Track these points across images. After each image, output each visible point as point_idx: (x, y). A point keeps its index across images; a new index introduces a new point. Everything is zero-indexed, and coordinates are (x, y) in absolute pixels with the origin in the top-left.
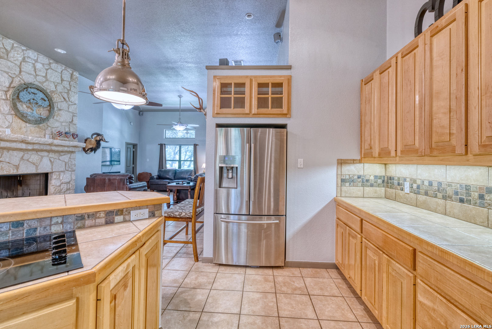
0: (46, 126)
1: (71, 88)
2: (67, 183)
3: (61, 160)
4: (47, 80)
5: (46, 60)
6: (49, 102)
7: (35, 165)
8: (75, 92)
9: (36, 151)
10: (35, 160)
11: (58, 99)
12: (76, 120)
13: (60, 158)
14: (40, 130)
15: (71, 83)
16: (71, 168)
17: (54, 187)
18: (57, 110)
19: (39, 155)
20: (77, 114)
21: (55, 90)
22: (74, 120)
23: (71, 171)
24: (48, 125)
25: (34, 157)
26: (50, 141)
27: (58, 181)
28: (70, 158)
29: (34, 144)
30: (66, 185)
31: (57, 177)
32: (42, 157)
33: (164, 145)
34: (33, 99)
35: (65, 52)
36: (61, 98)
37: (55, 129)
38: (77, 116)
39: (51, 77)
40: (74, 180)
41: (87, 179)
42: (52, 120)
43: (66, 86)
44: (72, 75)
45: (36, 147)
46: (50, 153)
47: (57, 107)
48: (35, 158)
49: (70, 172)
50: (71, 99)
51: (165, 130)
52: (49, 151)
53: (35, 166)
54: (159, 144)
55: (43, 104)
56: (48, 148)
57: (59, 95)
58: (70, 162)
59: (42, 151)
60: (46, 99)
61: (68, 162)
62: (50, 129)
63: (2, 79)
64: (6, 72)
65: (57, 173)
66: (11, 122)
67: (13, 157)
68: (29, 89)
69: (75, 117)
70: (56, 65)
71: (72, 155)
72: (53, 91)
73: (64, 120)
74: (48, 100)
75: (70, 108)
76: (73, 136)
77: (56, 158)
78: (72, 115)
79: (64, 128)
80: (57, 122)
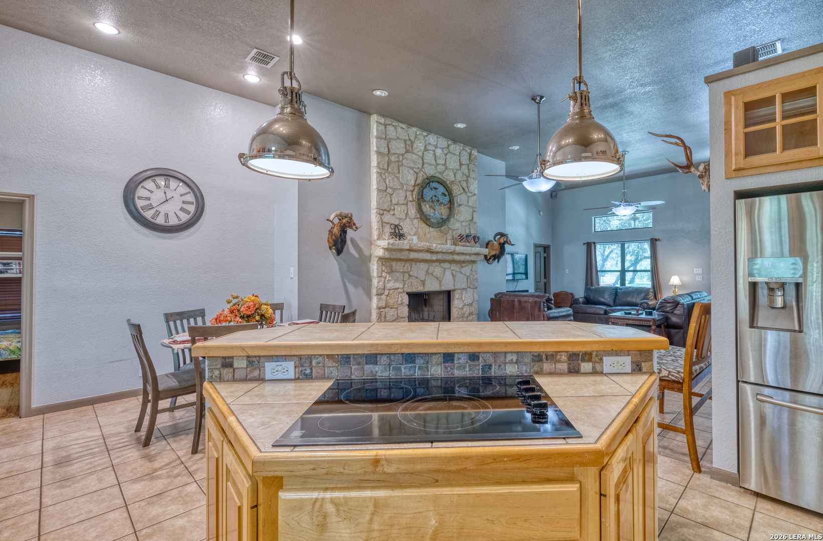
0: (447, 229)
1: (470, 173)
2: (470, 305)
3: (462, 273)
4: (446, 168)
5: (443, 142)
6: (450, 197)
8: (474, 178)
9: (440, 263)
10: (438, 273)
11: (457, 191)
12: (476, 218)
13: (462, 270)
14: (442, 235)
15: (469, 167)
16: (473, 284)
17: (457, 310)
18: (457, 206)
19: (442, 267)
20: (476, 208)
21: (454, 179)
22: (474, 217)
23: (473, 288)
24: (449, 228)
25: (437, 270)
26: (453, 248)
27: (460, 302)
28: (471, 270)
29: (437, 253)
30: (468, 307)
31: (459, 296)
32: (445, 269)
33: (593, 245)
34: (435, 196)
35: (465, 126)
36: (460, 189)
37: (456, 231)
38: (477, 212)
39: (450, 163)
40: (476, 301)
41: (492, 299)
42: (452, 221)
43: (465, 172)
44: (470, 154)
45: (440, 257)
47: (457, 203)
49: (472, 290)
50: (470, 189)
51: (593, 217)
52: (452, 262)
53: (438, 281)
54: (584, 244)
55: (444, 201)
56: (450, 257)
57: (458, 186)
58: (471, 276)
59: (444, 261)
60: (446, 193)
62: (451, 232)
63: (409, 178)
64: (412, 168)
65: (460, 291)
66: (417, 228)
67: (420, 270)
68: (431, 184)
69: (475, 213)
70: (454, 147)
71: (474, 265)
72: (452, 183)
73: (464, 218)
74: (448, 194)
75: (470, 202)
76: (475, 240)
77: (457, 271)
78: (471, 210)
79: (464, 230)
80: (457, 222)
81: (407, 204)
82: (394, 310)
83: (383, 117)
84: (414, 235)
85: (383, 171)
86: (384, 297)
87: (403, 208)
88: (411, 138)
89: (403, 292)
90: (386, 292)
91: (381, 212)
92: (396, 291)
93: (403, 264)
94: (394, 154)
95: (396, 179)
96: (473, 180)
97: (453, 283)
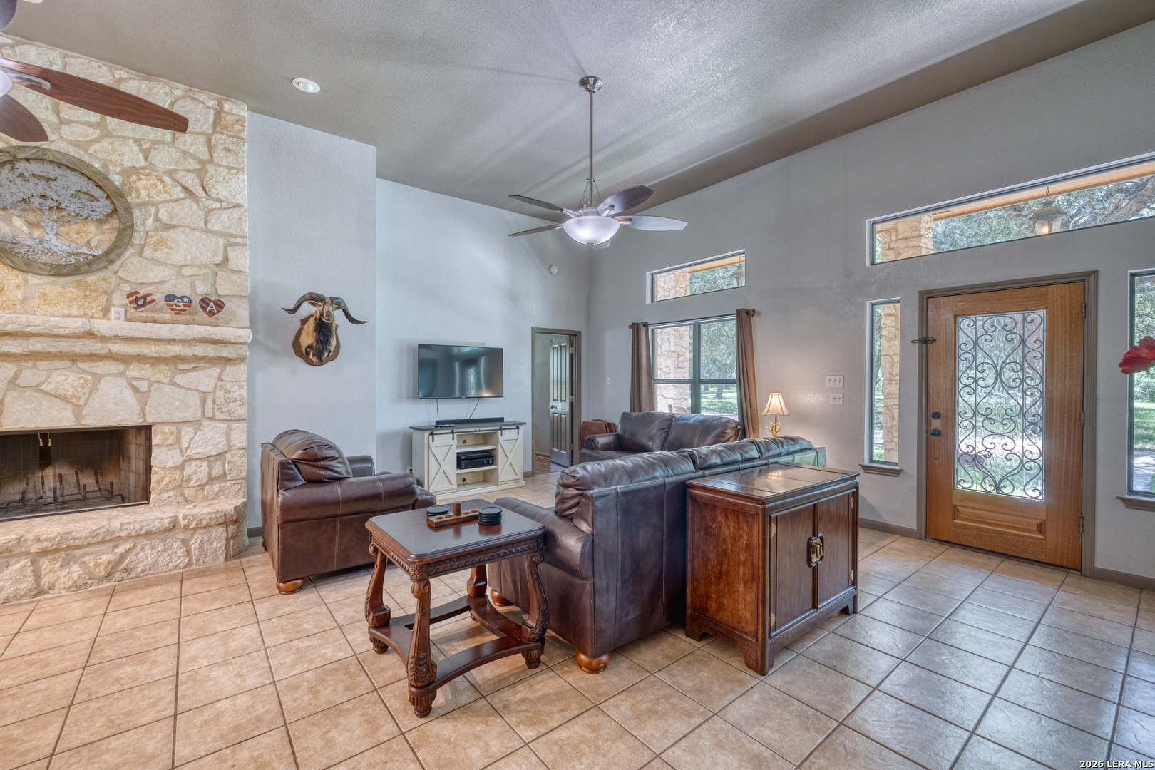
0: (114, 280)
1: (215, 155)
2: (213, 459)
3: (181, 387)
5: (93, 70)
6: (112, 203)
7: (70, 402)
8: (230, 168)
9: (74, 361)
10: (68, 387)
11: (153, 192)
12: (240, 259)
13: (178, 379)
14: (88, 293)
15: (213, 140)
16: (225, 410)
18: (156, 229)
19: (85, 372)
20: (243, 237)
21: (143, 163)
22: (231, 257)
23: (226, 421)
24: (121, 278)
27: (170, 452)
28: (220, 379)
30: (205, 464)
32: (98, 377)
33: (643, 329)
34: (43, 197)
36: (167, 188)
38: (244, 245)
40: (240, 449)
42: (135, 262)
43: (192, 151)
44: (219, 113)
46: (130, 364)
48: (70, 381)
49: (224, 425)
50: (213, 191)
51: (648, 274)
52: (126, 360)
53: (69, 407)
54: (630, 327)
55: (85, 211)
57: (160, 180)
58: (219, 393)
59: (93, 357)
60: (97, 192)
61: (214, 392)
65: (166, 429)
69: (237, 248)
70: (144, 85)
71: (229, 369)
72: (135, 170)
73: (189, 258)
74: (105, 196)
75: (213, 221)
76: (204, 309)
77: (158, 382)
78: (221, 242)
79: (189, 286)
80: (157, 267)
96: (227, 171)
97: (137, 409)
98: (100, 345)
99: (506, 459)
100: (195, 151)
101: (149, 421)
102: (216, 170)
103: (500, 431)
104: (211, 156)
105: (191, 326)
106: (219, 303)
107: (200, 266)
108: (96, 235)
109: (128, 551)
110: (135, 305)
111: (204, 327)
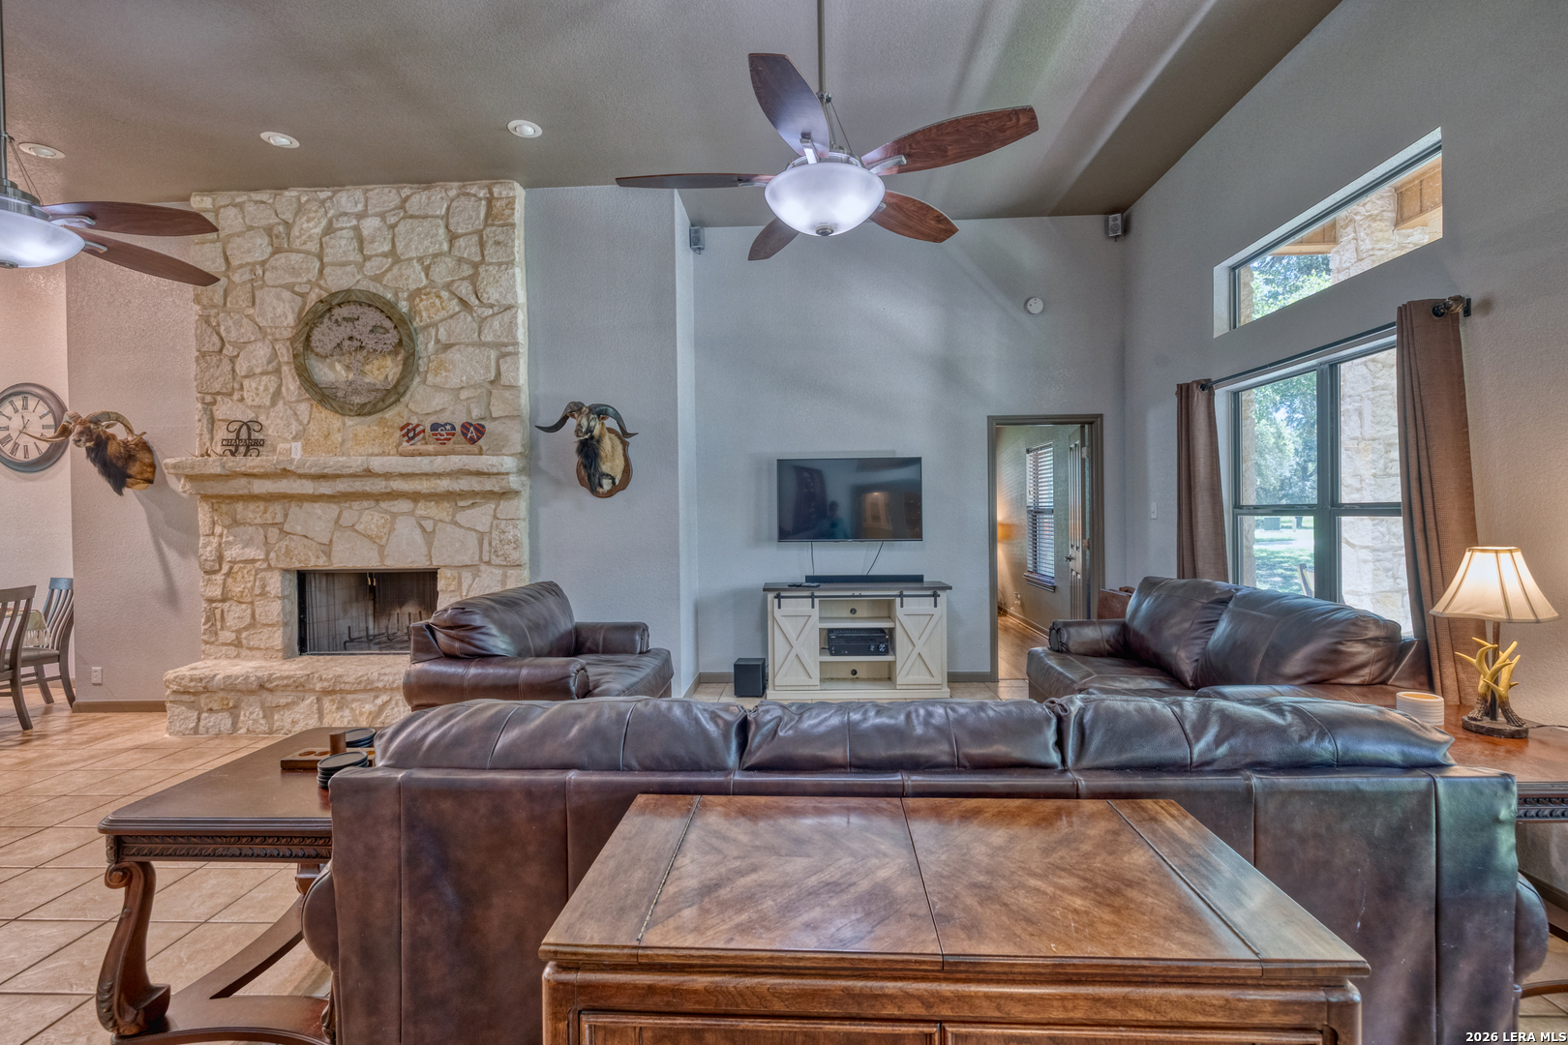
1: (486, 253)
3: (460, 526)
4: (397, 260)
5: (385, 197)
6: (399, 332)
7: (375, 542)
8: (500, 264)
9: (378, 501)
11: (432, 311)
12: (513, 371)
13: (461, 518)
14: (386, 430)
15: (484, 237)
16: (500, 553)
18: (436, 352)
19: (386, 512)
20: (515, 344)
21: (425, 282)
22: (501, 370)
23: (500, 565)
24: (411, 411)
25: (371, 519)
28: (495, 517)
32: (394, 516)
33: (1201, 392)
34: (351, 338)
36: (444, 304)
38: (515, 354)
39: (407, 246)
42: (421, 391)
43: (465, 256)
44: (490, 202)
46: (419, 502)
47: (438, 342)
48: (374, 521)
49: (498, 572)
50: (485, 295)
52: (415, 497)
53: (375, 547)
55: (380, 346)
57: (439, 297)
58: (495, 534)
60: (388, 324)
61: (491, 532)
63: (279, 311)
64: (290, 288)
65: (449, 573)
66: (305, 422)
67: (316, 521)
68: (336, 311)
69: (508, 358)
70: (424, 197)
71: (503, 504)
72: (417, 293)
73: (464, 378)
74: (393, 326)
75: (486, 331)
76: (465, 435)
77: (441, 521)
78: (493, 354)
79: (465, 410)
80: (438, 394)
81: (278, 371)
82: (244, 606)
83: (208, 196)
84: (295, 439)
85: (213, 312)
86: (219, 578)
87: (263, 383)
88: (283, 217)
89: (270, 568)
90: (225, 568)
91: (208, 399)
92: (250, 566)
93: (262, 508)
94: (241, 266)
95: (245, 321)
96: (497, 268)
97: (424, 550)
98: (384, 483)
99: (911, 647)
100: (468, 255)
101: (435, 563)
102: (486, 271)
103: (898, 600)
104: (483, 255)
105: (448, 456)
106: (479, 427)
107: (474, 387)
108: (392, 368)
109: (385, 704)
110: (406, 438)
111: (459, 457)
